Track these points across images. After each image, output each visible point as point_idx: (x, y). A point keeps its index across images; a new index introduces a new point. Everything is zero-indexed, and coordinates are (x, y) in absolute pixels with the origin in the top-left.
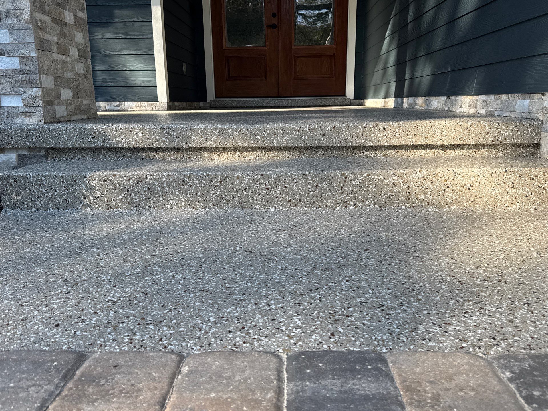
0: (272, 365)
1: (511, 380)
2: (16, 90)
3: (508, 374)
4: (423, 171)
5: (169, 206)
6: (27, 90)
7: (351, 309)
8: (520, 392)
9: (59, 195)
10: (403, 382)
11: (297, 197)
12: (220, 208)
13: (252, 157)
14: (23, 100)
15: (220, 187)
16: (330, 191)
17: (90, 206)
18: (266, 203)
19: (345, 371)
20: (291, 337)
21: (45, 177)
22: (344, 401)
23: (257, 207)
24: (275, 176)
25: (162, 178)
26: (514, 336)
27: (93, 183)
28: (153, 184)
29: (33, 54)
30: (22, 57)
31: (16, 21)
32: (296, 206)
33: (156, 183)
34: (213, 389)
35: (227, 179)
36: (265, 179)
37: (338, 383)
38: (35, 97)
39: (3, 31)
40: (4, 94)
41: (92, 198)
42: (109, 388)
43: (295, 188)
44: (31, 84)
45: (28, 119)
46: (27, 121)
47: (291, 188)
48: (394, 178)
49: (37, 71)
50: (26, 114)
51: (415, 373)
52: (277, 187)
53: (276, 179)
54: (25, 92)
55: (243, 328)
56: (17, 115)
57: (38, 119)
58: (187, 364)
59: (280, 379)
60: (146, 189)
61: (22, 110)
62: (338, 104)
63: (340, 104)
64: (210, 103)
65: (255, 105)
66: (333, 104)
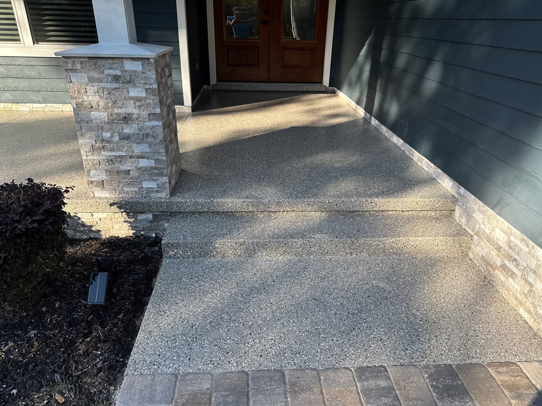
0: (351, 375)
1: (427, 378)
2: (152, 178)
3: (426, 375)
4: (393, 239)
5: (256, 256)
6: (159, 178)
7: (370, 342)
8: (430, 383)
9: (197, 252)
10: (394, 380)
11: (326, 251)
12: (284, 257)
13: (294, 214)
14: (157, 184)
15: (285, 247)
16: (344, 248)
17: (214, 256)
18: (309, 254)
19: (375, 376)
20: (352, 360)
22: (377, 389)
23: (304, 256)
24: (315, 241)
25: (254, 243)
26: (429, 356)
27: (217, 246)
28: (249, 246)
29: (164, 158)
30: (156, 160)
31: (153, 140)
32: (325, 255)
33: (251, 245)
34: (335, 387)
35: (289, 243)
36: (309, 243)
37: (374, 382)
38: (165, 182)
39: (145, 145)
40: (145, 180)
41: (215, 252)
42: (302, 387)
43: (325, 247)
44: (162, 175)
45: (159, 194)
46: (159, 195)
47: (323, 247)
48: (378, 242)
49: (166, 168)
50: (158, 192)
51: (398, 377)
52: (316, 246)
53: (315, 243)
54: (158, 180)
55: (333, 355)
56: (152, 192)
57: (166, 194)
58: (322, 375)
59: (355, 381)
60: (245, 248)
61: (156, 190)
62: (317, 90)
63: (318, 90)
64: (212, 86)
65: (250, 89)
66: (313, 90)
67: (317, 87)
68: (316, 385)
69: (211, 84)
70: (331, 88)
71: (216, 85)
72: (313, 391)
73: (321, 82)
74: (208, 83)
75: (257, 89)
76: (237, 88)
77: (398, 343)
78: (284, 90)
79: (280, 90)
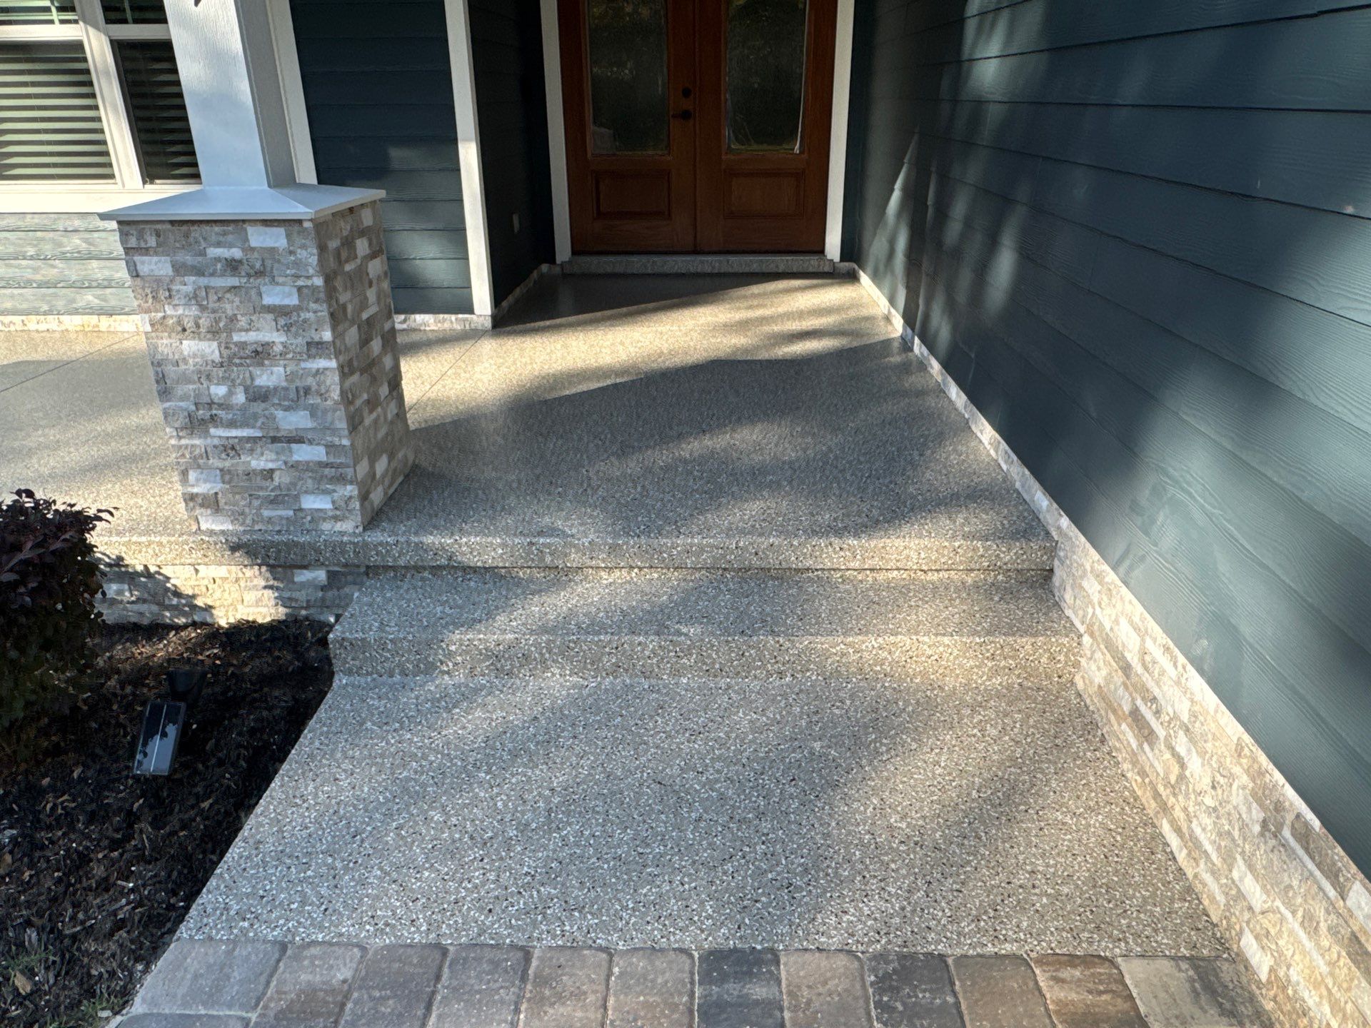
0: (687, 968)
1: (872, 984)
2: (322, 487)
3: (873, 978)
4: (880, 640)
5: (549, 675)
6: (337, 488)
7: (760, 891)
8: (874, 996)
9: (408, 660)
10: (788, 986)
11: (717, 666)
12: (615, 678)
14: (333, 502)
15: (616, 655)
16: (760, 660)
17: (448, 673)
18: (677, 673)
19: (745, 973)
20: (702, 931)
21: (391, 640)
22: (740, 1005)
23: (665, 677)
24: (689, 642)
25: (540, 644)
26: (897, 930)
27: (453, 648)
28: (529, 650)
29: (346, 442)
30: (330, 447)
31: (319, 401)
32: (715, 676)
33: (533, 649)
34: (641, 993)
35: (625, 646)
36: (674, 646)
37: (738, 986)
38: (351, 497)
39: (302, 413)
40: (306, 492)
41: (450, 664)
42: (560, 990)
43: (714, 656)
44: (341, 479)
45: (339, 524)
46: (339, 526)
47: (709, 656)
48: (843, 647)
49: (352, 464)
50: (336, 519)
51: (799, 977)
52: (691, 654)
53: (689, 646)
54: (334, 491)
55: (660, 917)
56: (324, 520)
57: (354, 524)
58: (618, 965)
59: (692, 983)
60: (520, 655)
61: (330, 514)
62: (811, 270)
63: (814, 270)
64: (562, 265)
65: (649, 271)
66: (801, 270)
67: (812, 262)
68: (595, 987)
69: (558, 261)
70: (847, 264)
71: (570, 262)
72: (585, 1000)
73: (821, 251)
74: (551, 259)
75: (666, 269)
76: (619, 269)
77: (829, 895)
78: (731, 270)
79: (722, 271)
